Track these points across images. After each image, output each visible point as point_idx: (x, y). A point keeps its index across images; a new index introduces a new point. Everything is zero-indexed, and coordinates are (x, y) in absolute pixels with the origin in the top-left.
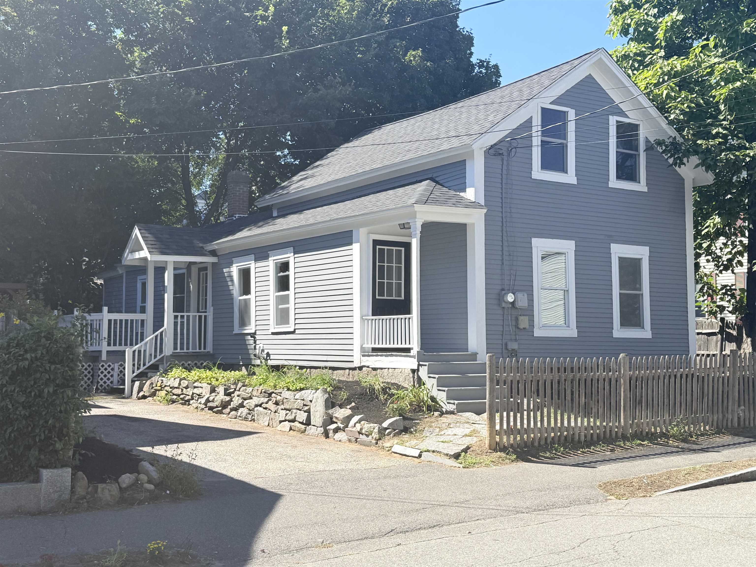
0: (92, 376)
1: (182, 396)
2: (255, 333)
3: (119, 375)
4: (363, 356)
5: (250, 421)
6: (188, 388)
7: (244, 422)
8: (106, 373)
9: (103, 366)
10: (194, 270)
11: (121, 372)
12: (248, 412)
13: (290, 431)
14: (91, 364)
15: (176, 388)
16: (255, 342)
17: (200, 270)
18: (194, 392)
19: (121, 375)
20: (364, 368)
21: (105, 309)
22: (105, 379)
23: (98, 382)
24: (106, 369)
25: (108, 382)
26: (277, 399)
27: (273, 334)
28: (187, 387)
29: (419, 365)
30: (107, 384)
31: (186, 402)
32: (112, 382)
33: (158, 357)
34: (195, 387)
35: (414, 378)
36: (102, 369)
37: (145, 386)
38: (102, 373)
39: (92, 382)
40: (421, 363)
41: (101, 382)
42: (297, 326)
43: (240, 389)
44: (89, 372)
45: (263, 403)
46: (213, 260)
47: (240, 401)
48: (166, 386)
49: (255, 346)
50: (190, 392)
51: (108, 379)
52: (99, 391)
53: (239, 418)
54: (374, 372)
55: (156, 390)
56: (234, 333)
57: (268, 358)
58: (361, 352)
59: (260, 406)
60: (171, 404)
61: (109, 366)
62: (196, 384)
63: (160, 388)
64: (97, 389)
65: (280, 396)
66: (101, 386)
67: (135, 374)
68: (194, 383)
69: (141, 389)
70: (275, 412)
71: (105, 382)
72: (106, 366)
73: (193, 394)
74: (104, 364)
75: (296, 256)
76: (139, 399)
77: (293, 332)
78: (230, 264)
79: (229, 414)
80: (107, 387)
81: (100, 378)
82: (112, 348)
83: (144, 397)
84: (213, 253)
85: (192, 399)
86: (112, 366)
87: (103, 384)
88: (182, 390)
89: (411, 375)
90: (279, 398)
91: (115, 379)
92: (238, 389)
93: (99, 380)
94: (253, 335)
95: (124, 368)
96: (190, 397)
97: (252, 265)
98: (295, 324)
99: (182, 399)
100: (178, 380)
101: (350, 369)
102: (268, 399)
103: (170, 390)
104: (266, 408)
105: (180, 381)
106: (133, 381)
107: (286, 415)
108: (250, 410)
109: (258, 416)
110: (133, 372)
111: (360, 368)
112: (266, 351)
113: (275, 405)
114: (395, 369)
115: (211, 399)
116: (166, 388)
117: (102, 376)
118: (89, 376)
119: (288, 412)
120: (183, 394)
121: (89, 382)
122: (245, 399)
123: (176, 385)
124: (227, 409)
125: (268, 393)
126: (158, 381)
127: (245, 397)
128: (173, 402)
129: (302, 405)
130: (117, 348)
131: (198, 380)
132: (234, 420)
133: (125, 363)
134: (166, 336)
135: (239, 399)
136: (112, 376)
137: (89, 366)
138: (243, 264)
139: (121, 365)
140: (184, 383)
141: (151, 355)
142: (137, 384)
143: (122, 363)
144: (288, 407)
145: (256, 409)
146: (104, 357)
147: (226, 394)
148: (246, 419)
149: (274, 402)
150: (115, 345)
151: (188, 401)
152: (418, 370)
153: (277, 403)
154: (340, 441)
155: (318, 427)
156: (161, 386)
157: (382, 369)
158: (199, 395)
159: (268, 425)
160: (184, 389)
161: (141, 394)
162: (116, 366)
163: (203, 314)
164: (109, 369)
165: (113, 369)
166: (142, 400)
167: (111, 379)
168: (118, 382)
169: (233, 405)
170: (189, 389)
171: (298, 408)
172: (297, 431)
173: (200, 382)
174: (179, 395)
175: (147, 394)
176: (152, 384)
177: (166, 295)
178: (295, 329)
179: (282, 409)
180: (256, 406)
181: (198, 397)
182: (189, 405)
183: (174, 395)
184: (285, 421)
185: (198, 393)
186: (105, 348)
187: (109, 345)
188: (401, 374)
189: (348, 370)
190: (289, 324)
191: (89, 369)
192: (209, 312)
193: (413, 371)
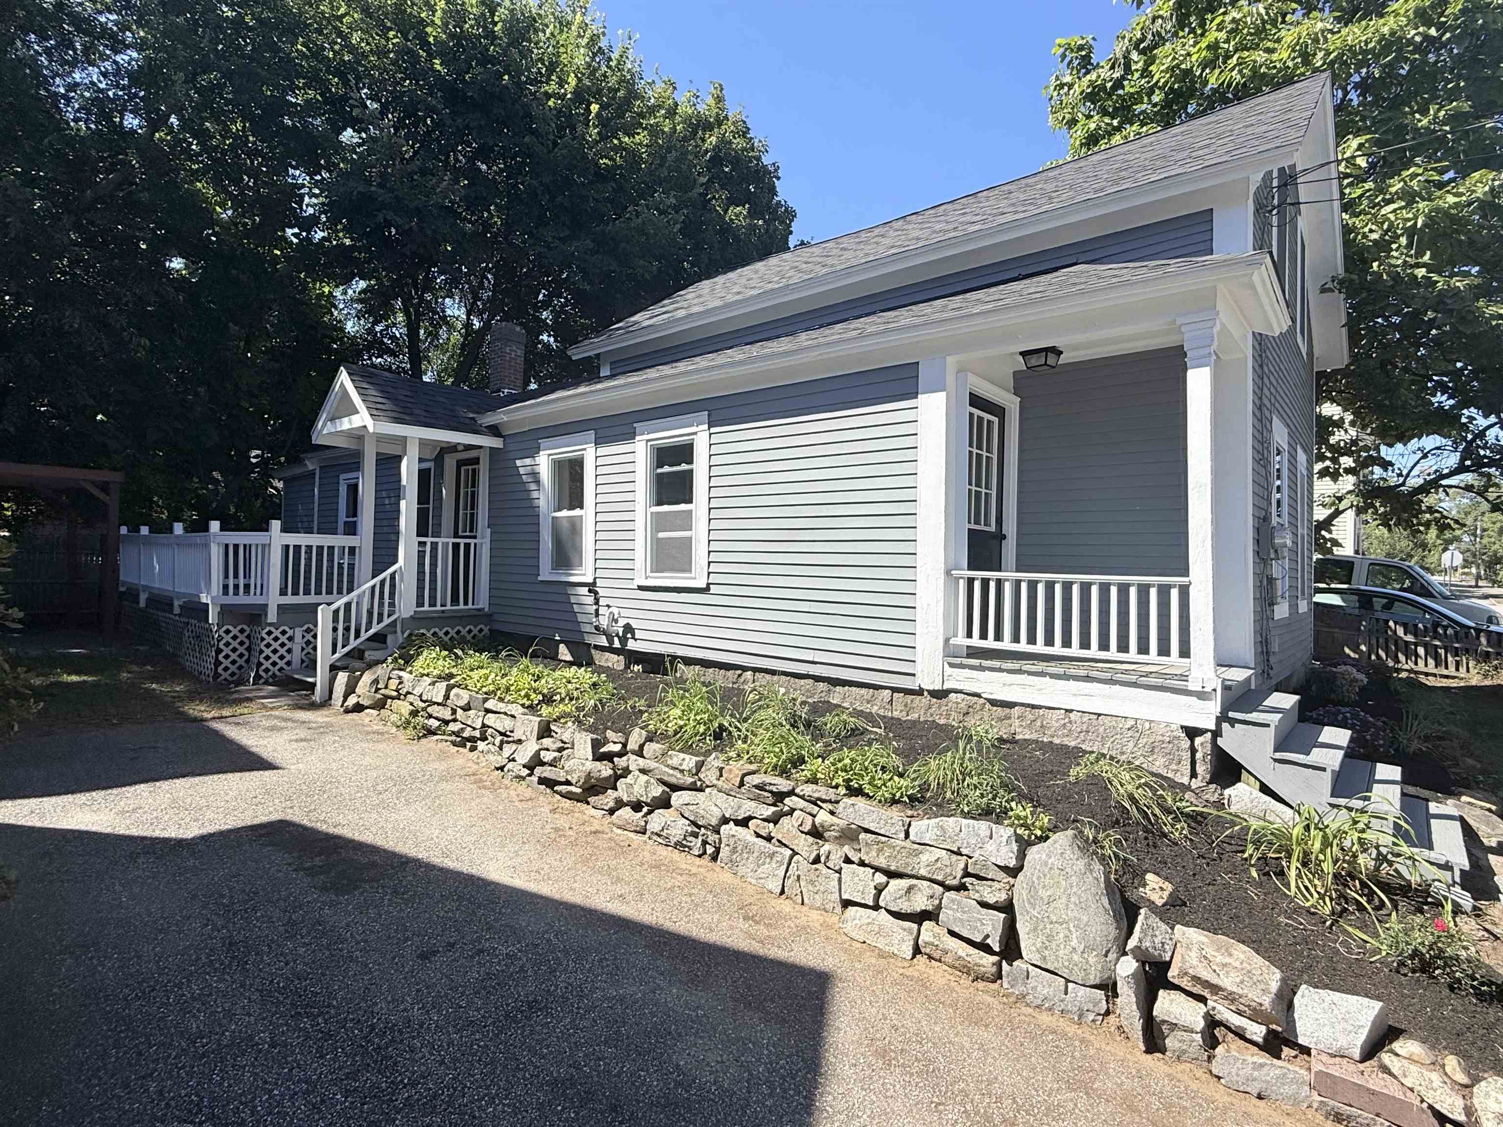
0: (249, 649)
1: (454, 727)
2: (594, 584)
3: (303, 649)
4: (952, 665)
5: (700, 856)
6: (470, 709)
7: (676, 855)
8: (276, 645)
9: (269, 633)
10: (450, 463)
11: (308, 643)
12: (690, 829)
13: (914, 957)
14: (245, 627)
15: (439, 704)
16: (597, 603)
17: (460, 464)
18: (486, 722)
19: (309, 649)
20: (952, 696)
21: (276, 525)
22: (275, 658)
23: (260, 664)
24: (276, 639)
25: (281, 664)
26: (818, 820)
27: (641, 588)
28: (467, 708)
29: (1223, 718)
30: (278, 667)
31: (465, 742)
32: (289, 663)
33: (386, 621)
34: (488, 711)
35: (1193, 750)
36: (269, 639)
37: (360, 683)
38: (268, 646)
39: (247, 661)
40: (1231, 714)
41: (267, 664)
42: (713, 578)
43: (642, 747)
44: (242, 643)
45: (751, 818)
46: (495, 443)
47: (657, 791)
48: (408, 693)
49: (597, 611)
50: (475, 718)
51: (282, 657)
52: (262, 681)
53: (655, 837)
54: (1000, 711)
55: (387, 697)
56: (539, 578)
57: (629, 635)
58: (946, 656)
59: (744, 823)
60: (425, 736)
61: (284, 633)
62: (490, 705)
63: (395, 694)
64: (258, 677)
65: (832, 813)
66: (267, 670)
67: (337, 655)
68: (485, 700)
69: (350, 690)
70: (817, 860)
71: (274, 664)
72: (277, 633)
73: (484, 726)
74: (273, 629)
75: (713, 430)
76: (347, 711)
77: (706, 590)
78: (534, 452)
79: (612, 812)
80: (278, 673)
81: (264, 655)
82: (290, 599)
83: (358, 708)
84: (494, 431)
85: (484, 739)
86: (290, 633)
87: (271, 667)
88: (454, 712)
89: (1186, 743)
90: (823, 817)
91: (297, 655)
92: (632, 745)
93: (262, 660)
94: (592, 587)
95: (315, 636)
96: (477, 734)
97: (590, 454)
98: (709, 573)
99: (457, 734)
100: (442, 686)
101: (894, 690)
102: (773, 809)
103: (424, 705)
104: (769, 839)
105: (449, 688)
106: (334, 669)
107: (879, 890)
108: (699, 827)
109: (734, 851)
110: (334, 652)
111: (940, 694)
112: (622, 622)
113: (811, 839)
114: (1099, 715)
115: (547, 756)
116: (410, 698)
117: (268, 652)
118: (241, 650)
119: (880, 878)
120: (455, 720)
121: (241, 662)
122: (675, 788)
123: (440, 699)
124: (601, 797)
125: (771, 792)
126: (389, 678)
127: (673, 780)
128: (431, 732)
129: (959, 874)
130: (301, 599)
131: (494, 693)
132: (632, 835)
133: (316, 626)
134: (402, 580)
135: (647, 782)
136: (289, 651)
137: (242, 631)
138: (566, 450)
139: (308, 631)
140: (460, 697)
141: (370, 613)
142: (342, 678)
143: (311, 626)
144: (882, 862)
145: (723, 828)
146: (272, 616)
147: (599, 757)
148: (680, 846)
149: (807, 827)
150: (295, 593)
151: (472, 739)
152: (1216, 734)
153: (816, 833)
154: (1260, 1097)
155: (1068, 981)
156: (397, 690)
157: (1033, 707)
158: (501, 734)
159: (782, 892)
160: (460, 711)
161: (352, 701)
162: (299, 632)
163: (472, 541)
164: (283, 639)
165: (290, 639)
166: (354, 716)
167: (288, 657)
168: (303, 661)
169: (622, 791)
170: (472, 713)
171: (940, 878)
172: (953, 967)
173: (501, 700)
174: (447, 722)
175: (366, 703)
176: (376, 681)
177: (403, 504)
178: (708, 584)
179: (848, 861)
180: (725, 821)
181: (499, 738)
182: (473, 749)
183: (430, 716)
184: (876, 907)
185: (501, 729)
186: (274, 600)
187: (283, 592)
188: (1130, 733)
189: (888, 692)
190: (690, 571)
191: (242, 637)
192: (483, 538)
193: (1192, 733)
